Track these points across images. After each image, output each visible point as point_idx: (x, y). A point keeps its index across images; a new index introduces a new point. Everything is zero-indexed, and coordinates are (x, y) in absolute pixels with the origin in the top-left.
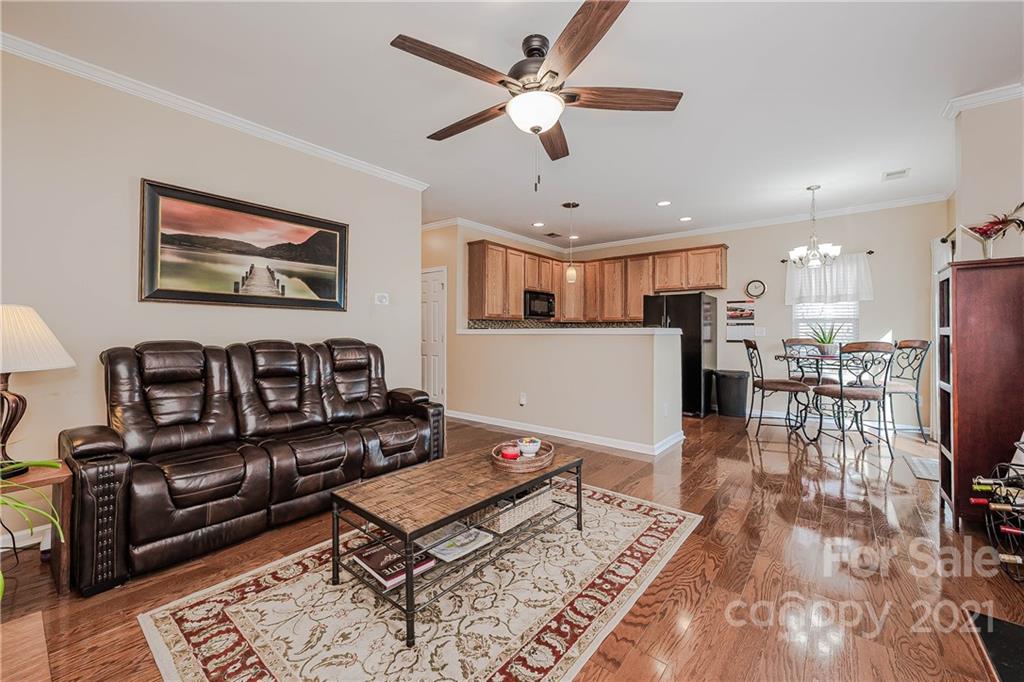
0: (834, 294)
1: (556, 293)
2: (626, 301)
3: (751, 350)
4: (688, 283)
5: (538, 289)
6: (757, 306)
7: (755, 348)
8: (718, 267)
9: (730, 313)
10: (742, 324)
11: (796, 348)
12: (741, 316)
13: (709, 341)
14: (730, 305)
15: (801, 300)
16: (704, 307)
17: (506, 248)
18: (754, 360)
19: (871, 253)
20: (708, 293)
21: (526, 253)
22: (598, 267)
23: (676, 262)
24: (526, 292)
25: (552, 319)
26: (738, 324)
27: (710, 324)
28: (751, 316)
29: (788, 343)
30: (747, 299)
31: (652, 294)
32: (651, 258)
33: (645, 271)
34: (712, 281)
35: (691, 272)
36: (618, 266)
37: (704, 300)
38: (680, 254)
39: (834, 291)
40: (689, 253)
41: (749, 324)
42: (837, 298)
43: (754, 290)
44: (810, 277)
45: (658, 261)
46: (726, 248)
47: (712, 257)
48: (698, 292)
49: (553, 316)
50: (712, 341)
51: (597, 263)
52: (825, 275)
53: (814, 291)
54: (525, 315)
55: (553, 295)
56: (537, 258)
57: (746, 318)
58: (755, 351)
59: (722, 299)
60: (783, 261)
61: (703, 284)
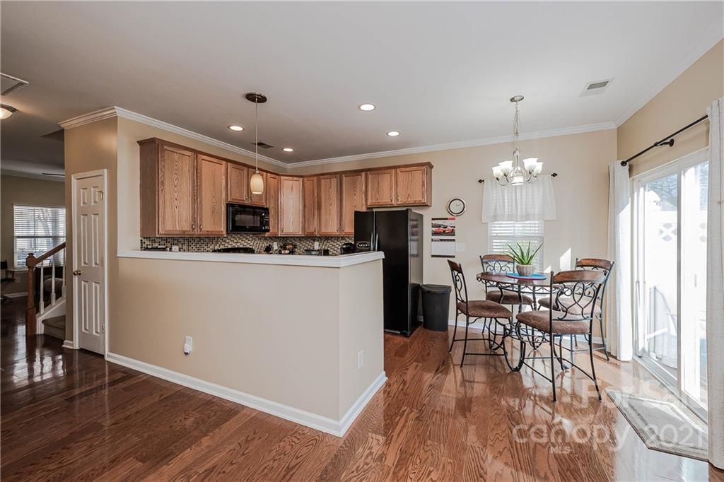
0: (524, 213)
1: (271, 206)
2: (341, 216)
3: (456, 273)
4: (397, 200)
5: (248, 203)
6: (457, 223)
7: (460, 271)
8: (423, 185)
9: (434, 229)
10: (445, 240)
11: (492, 263)
12: (444, 233)
13: (417, 256)
14: (434, 222)
15: (495, 218)
16: (410, 223)
17: (197, 152)
18: (459, 283)
19: (554, 175)
20: (415, 210)
21: (227, 161)
22: (315, 181)
23: (386, 179)
24: (228, 205)
25: (267, 234)
26: (441, 240)
27: (417, 240)
28: (452, 233)
29: (485, 260)
30: (449, 216)
31: (364, 209)
32: (363, 174)
33: (359, 186)
34: (418, 198)
35: (400, 188)
36: (334, 181)
37: (410, 216)
38: (389, 171)
39: (524, 210)
40: (398, 170)
41: (451, 240)
42: (527, 217)
43: (456, 207)
44: (503, 196)
45: (370, 176)
46: (432, 167)
47: (418, 175)
48: (405, 209)
49: (268, 231)
50: (419, 255)
51: (315, 178)
52: (516, 196)
53: (506, 210)
54: (227, 230)
55: (267, 209)
56: (245, 169)
57: (448, 234)
58: (460, 275)
59: (428, 215)
60: (480, 181)
61: (411, 200)
